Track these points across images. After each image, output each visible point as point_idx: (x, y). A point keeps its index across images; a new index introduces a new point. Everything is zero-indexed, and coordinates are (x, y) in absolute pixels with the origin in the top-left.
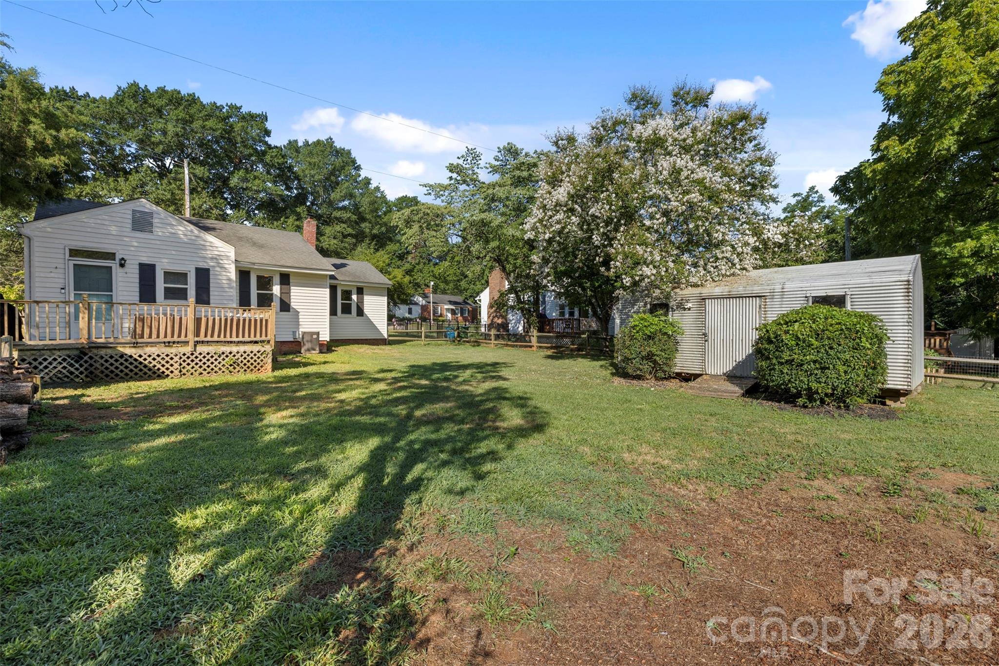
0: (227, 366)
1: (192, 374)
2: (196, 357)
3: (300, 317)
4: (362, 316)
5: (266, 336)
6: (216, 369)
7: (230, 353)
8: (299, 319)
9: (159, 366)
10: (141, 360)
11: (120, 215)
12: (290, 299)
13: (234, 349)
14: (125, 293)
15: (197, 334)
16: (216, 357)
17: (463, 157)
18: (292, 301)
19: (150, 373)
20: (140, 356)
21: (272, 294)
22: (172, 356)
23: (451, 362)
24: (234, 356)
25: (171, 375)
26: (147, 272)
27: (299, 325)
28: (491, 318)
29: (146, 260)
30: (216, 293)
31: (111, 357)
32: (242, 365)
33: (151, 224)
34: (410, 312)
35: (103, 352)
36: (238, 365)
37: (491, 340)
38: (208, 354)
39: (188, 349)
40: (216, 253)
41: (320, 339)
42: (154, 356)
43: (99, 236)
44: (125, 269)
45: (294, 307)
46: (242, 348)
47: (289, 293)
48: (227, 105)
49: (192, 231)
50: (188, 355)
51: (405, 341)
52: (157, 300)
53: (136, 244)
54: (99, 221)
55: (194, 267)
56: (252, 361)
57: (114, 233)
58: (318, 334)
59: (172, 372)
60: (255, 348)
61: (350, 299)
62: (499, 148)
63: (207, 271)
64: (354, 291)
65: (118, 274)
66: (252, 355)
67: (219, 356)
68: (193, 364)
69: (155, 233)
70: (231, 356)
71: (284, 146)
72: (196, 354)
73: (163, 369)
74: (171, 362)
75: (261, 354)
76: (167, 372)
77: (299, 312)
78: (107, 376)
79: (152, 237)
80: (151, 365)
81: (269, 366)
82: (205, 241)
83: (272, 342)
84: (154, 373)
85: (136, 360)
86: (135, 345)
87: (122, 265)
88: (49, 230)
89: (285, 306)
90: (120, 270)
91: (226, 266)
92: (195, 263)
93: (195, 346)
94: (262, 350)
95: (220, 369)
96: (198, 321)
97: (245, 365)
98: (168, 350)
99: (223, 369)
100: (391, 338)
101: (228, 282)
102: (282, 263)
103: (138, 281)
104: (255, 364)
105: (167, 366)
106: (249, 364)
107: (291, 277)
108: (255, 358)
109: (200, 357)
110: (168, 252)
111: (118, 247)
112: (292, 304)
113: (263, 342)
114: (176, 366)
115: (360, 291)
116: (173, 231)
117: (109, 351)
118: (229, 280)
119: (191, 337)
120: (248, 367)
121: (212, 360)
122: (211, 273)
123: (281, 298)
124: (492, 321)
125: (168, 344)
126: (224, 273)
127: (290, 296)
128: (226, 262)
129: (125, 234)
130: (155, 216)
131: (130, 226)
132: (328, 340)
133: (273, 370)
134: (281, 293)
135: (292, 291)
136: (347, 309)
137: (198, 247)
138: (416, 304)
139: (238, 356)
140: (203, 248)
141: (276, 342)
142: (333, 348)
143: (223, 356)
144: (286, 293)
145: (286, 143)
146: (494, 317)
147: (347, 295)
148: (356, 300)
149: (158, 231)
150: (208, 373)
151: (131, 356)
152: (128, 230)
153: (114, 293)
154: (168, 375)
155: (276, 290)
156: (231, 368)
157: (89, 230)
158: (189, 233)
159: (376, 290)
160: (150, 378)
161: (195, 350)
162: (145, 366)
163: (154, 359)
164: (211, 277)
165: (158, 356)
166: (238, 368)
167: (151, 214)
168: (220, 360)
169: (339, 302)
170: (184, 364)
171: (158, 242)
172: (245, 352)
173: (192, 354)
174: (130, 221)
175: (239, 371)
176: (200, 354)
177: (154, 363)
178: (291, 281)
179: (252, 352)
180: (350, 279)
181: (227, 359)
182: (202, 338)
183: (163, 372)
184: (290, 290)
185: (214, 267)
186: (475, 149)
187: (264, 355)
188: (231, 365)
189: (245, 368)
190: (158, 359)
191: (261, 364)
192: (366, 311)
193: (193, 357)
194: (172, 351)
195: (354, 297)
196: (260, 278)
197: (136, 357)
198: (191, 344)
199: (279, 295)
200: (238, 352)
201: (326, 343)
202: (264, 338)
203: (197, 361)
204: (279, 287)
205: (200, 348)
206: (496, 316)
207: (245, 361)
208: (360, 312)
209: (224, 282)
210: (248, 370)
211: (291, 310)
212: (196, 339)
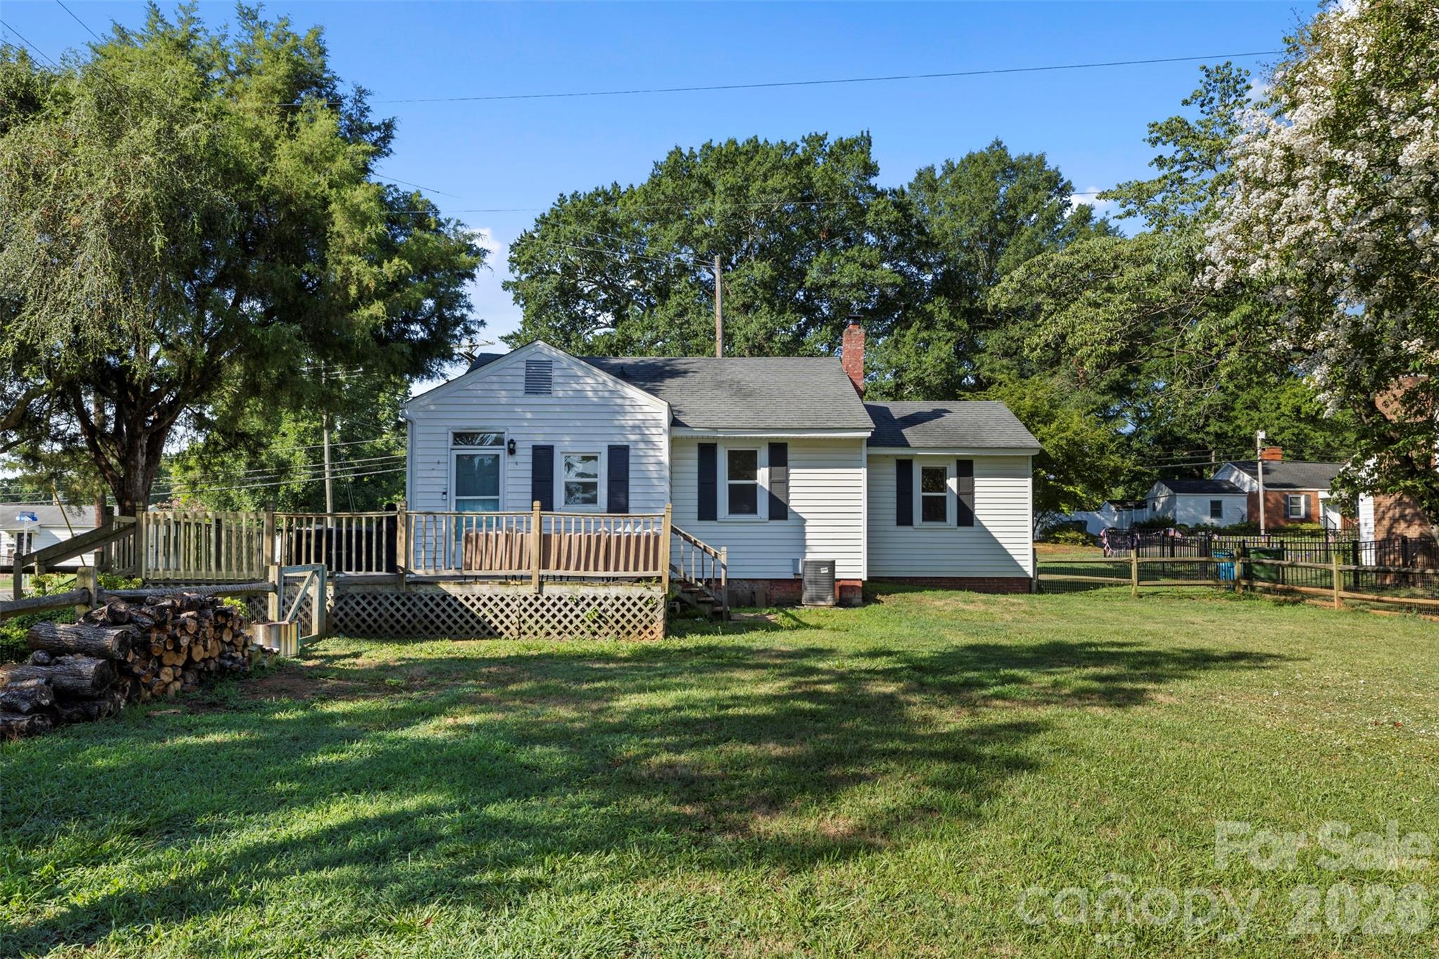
0: (588, 623)
1: (535, 634)
2: (543, 605)
3: (808, 529)
4: (971, 524)
5: (655, 568)
6: (571, 627)
7: (594, 599)
8: (804, 533)
9: (490, 617)
10: (467, 605)
11: (511, 372)
12: (787, 494)
13: (601, 592)
14: (514, 496)
15: (544, 564)
16: (571, 605)
17: (1194, 97)
18: (791, 497)
19: (478, 627)
20: (467, 599)
21: (755, 485)
22: (508, 600)
23: (1090, 645)
24: (600, 605)
25: (507, 634)
26: (543, 457)
27: (805, 546)
28: (1386, 523)
29: (541, 440)
30: (638, 489)
31: (432, 599)
32: (612, 622)
33: (549, 380)
34: (1216, 510)
35: (422, 590)
36: (606, 622)
37: (1331, 588)
38: (560, 599)
39: (529, 590)
40: (640, 417)
41: (837, 576)
42: (484, 599)
43: (486, 408)
44: (517, 458)
45: (796, 510)
46: (613, 591)
47: (785, 482)
48: (804, 140)
49: (604, 383)
50: (531, 599)
51: (1097, 586)
52: (556, 505)
53: (529, 416)
54: (487, 387)
55: (606, 445)
56: (629, 616)
57: (503, 401)
58: (832, 564)
59: (507, 628)
60: (636, 591)
61: (942, 487)
62: (1287, 41)
63: (625, 449)
64: (952, 468)
65: (506, 464)
66: (629, 604)
67: (577, 604)
68: (537, 616)
69: (554, 394)
70: (594, 605)
71: (910, 185)
72: (542, 599)
73: (496, 622)
74: (507, 611)
75: (647, 603)
76: (501, 628)
77: (805, 520)
78: (426, 628)
79: (551, 401)
80: (480, 615)
81: (659, 626)
82: (624, 398)
83: (666, 581)
84: (484, 628)
85: (461, 605)
86: (462, 580)
87: (512, 452)
88: (432, 408)
89: (779, 509)
90: (510, 459)
91: (655, 439)
92: (609, 438)
93: (541, 584)
94: (648, 594)
95: (577, 628)
96: (545, 541)
97: (617, 622)
98: (501, 590)
99: (582, 628)
100: (1043, 577)
101: (657, 468)
102: (771, 423)
103: (530, 474)
104: (634, 621)
105: (502, 617)
106: (623, 622)
107: (790, 450)
108: (635, 610)
109: (548, 604)
110: (571, 424)
111: (508, 423)
112: (791, 503)
113: (649, 579)
114: (513, 617)
115: (966, 469)
116: (578, 387)
117: (430, 589)
118: (660, 463)
119: (535, 571)
120: (623, 628)
121: (566, 610)
122: (632, 452)
123: (770, 494)
124: (1389, 531)
125: (505, 580)
126: (651, 452)
127: (787, 488)
128: (654, 431)
129: (517, 401)
130: (555, 365)
131: (522, 387)
132: (865, 579)
133: (666, 636)
134: (771, 483)
135: (791, 477)
136: (935, 510)
137: (611, 409)
138: (1235, 490)
139: (606, 605)
140: (621, 410)
141: (671, 581)
142: (879, 597)
143: (582, 605)
144: (780, 482)
145: (912, 177)
146: (1395, 521)
147: (935, 478)
148: (955, 490)
149: (559, 392)
150: (560, 633)
151: (455, 599)
152: (521, 394)
153: (500, 497)
154: (501, 634)
155: (763, 476)
156: (594, 627)
157: (475, 401)
158: (601, 387)
159: (1004, 464)
160: (479, 636)
161: (541, 592)
162: (473, 616)
163: (485, 605)
164: (631, 460)
165: (490, 599)
166: (605, 629)
167: (548, 364)
168: (577, 611)
169: (918, 495)
170: (525, 616)
171: (558, 409)
172: (617, 599)
173: (537, 599)
174: (523, 380)
175: (607, 634)
176: (548, 599)
177: (485, 611)
178: (790, 457)
179: (629, 599)
180: (939, 444)
181: (589, 611)
182: (552, 571)
183: (496, 628)
184: (787, 474)
185: (636, 442)
186: (1228, 64)
187: (650, 606)
188: (594, 622)
189: (618, 627)
190: (490, 605)
191: (646, 622)
192: (980, 513)
193: (537, 604)
194: (510, 591)
195: (952, 483)
196: (733, 455)
197: (461, 599)
198: (535, 580)
199: (767, 487)
200: (606, 598)
201: (859, 584)
202: (650, 573)
203: (543, 611)
204: (767, 470)
205: (549, 589)
206: (1403, 517)
207: (618, 616)
208: (966, 516)
209: (651, 468)
210: (623, 633)
211: (790, 516)
212: (542, 572)
